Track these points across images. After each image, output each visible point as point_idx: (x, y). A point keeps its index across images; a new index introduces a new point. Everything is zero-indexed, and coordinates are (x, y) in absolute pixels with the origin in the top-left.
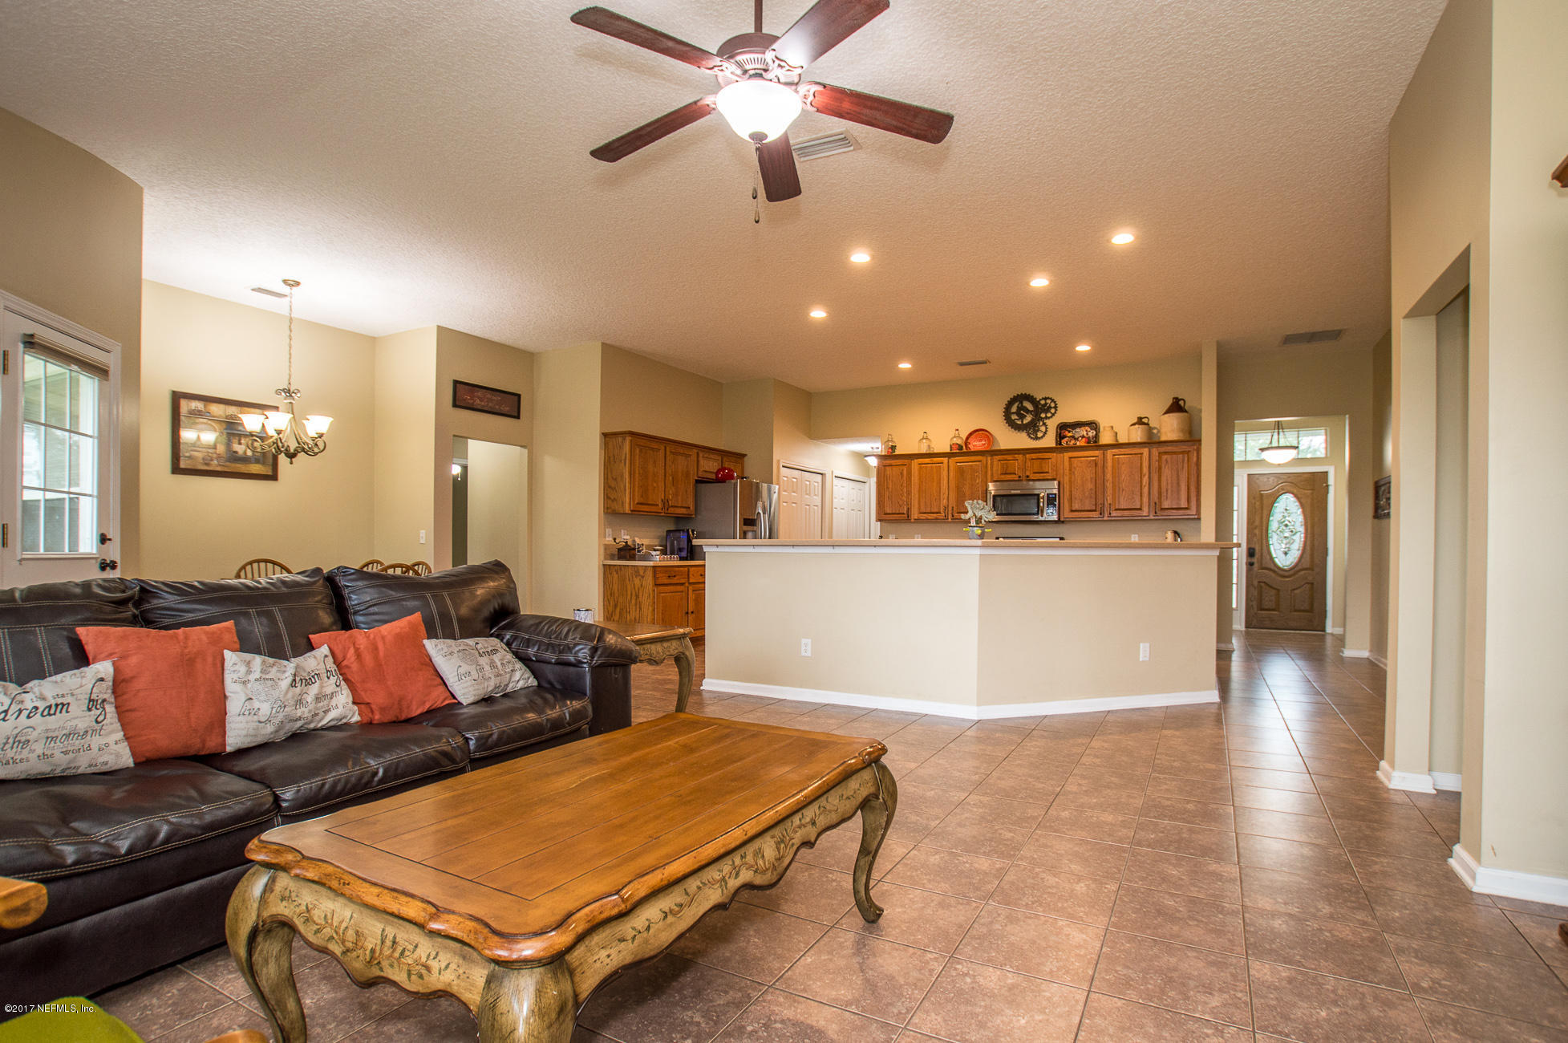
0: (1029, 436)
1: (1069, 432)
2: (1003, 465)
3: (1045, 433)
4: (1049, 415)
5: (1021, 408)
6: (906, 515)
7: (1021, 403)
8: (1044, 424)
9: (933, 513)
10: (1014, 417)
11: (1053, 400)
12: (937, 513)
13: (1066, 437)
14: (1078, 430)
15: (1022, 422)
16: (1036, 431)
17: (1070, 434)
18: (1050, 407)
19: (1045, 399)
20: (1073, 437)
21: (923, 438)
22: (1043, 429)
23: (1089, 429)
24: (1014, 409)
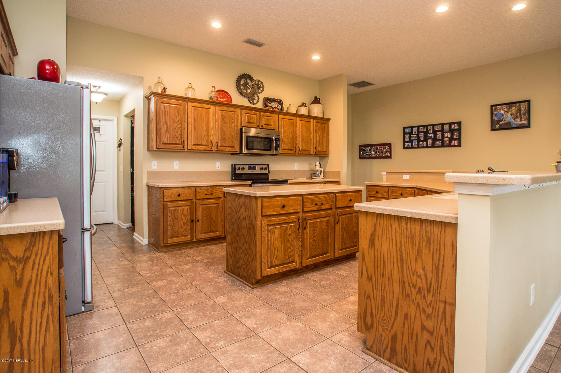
0: (250, 102)
1: (269, 103)
2: (248, 117)
3: (258, 101)
4: (260, 91)
5: (246, 83)
6: (181, 146)
7: (246, 79)
8: (258, 97)
9: (202, 145)
10: (242, 87)
11: (262, 83)
12: (206, 145)
13: (268, 106)
14: (273, 103)
15: (247, 92)
16: (253, 99)
17: (270, 105)
18: (260, 87)
19: (258, 81)
20: (271, 106)
21: (189, 87)
22: (257, 98)
23: (278, 104)
24: (242, 82)
